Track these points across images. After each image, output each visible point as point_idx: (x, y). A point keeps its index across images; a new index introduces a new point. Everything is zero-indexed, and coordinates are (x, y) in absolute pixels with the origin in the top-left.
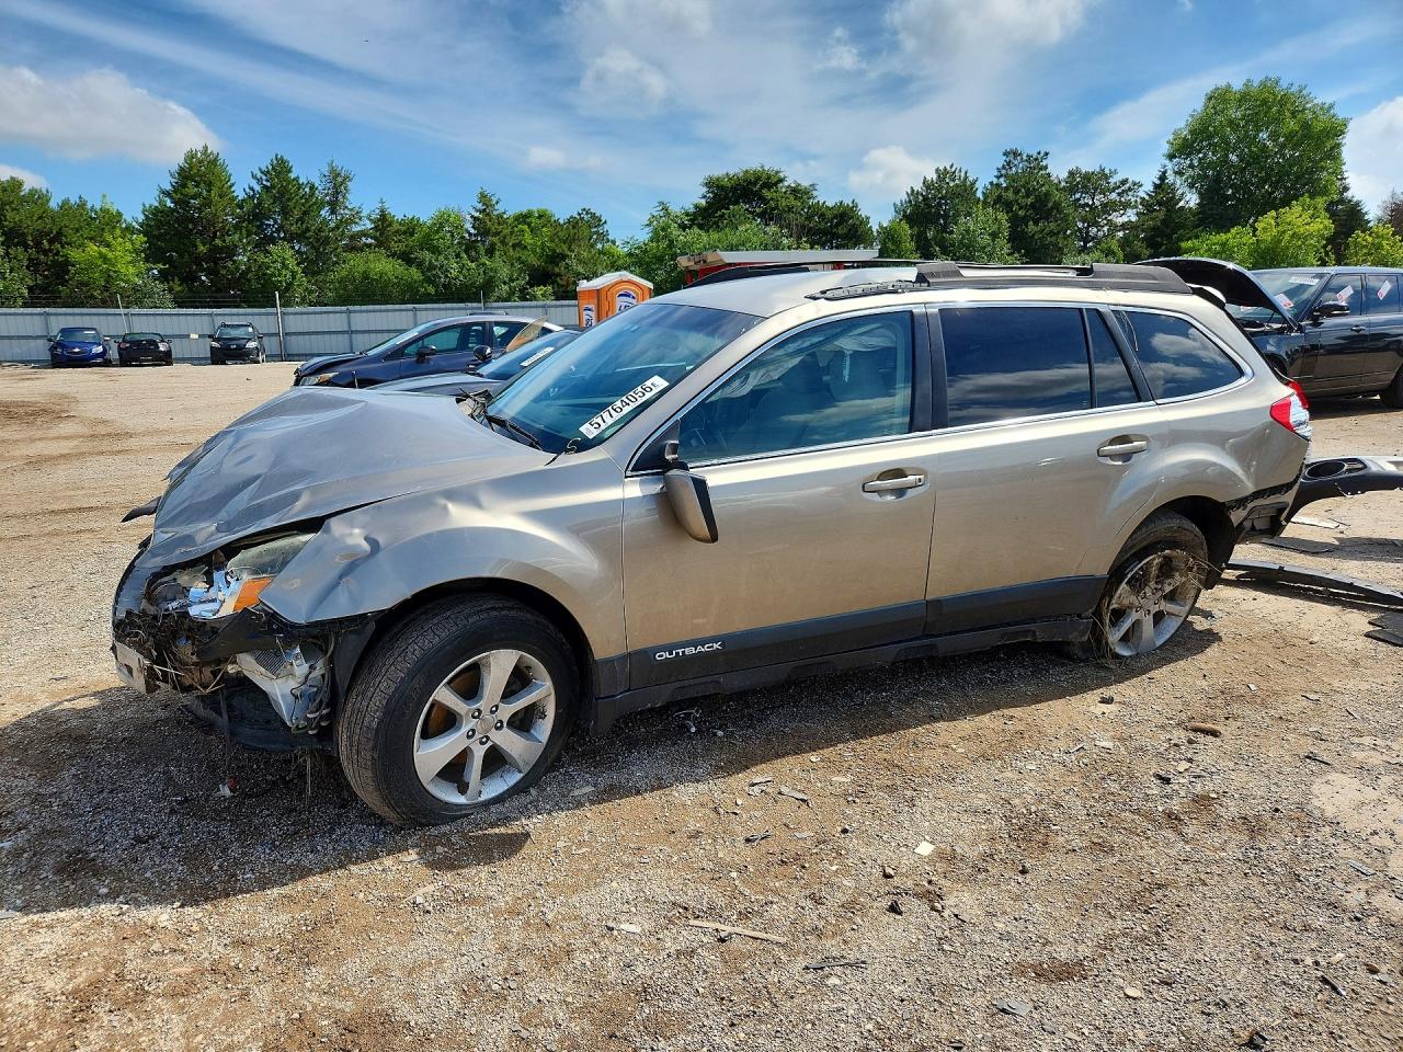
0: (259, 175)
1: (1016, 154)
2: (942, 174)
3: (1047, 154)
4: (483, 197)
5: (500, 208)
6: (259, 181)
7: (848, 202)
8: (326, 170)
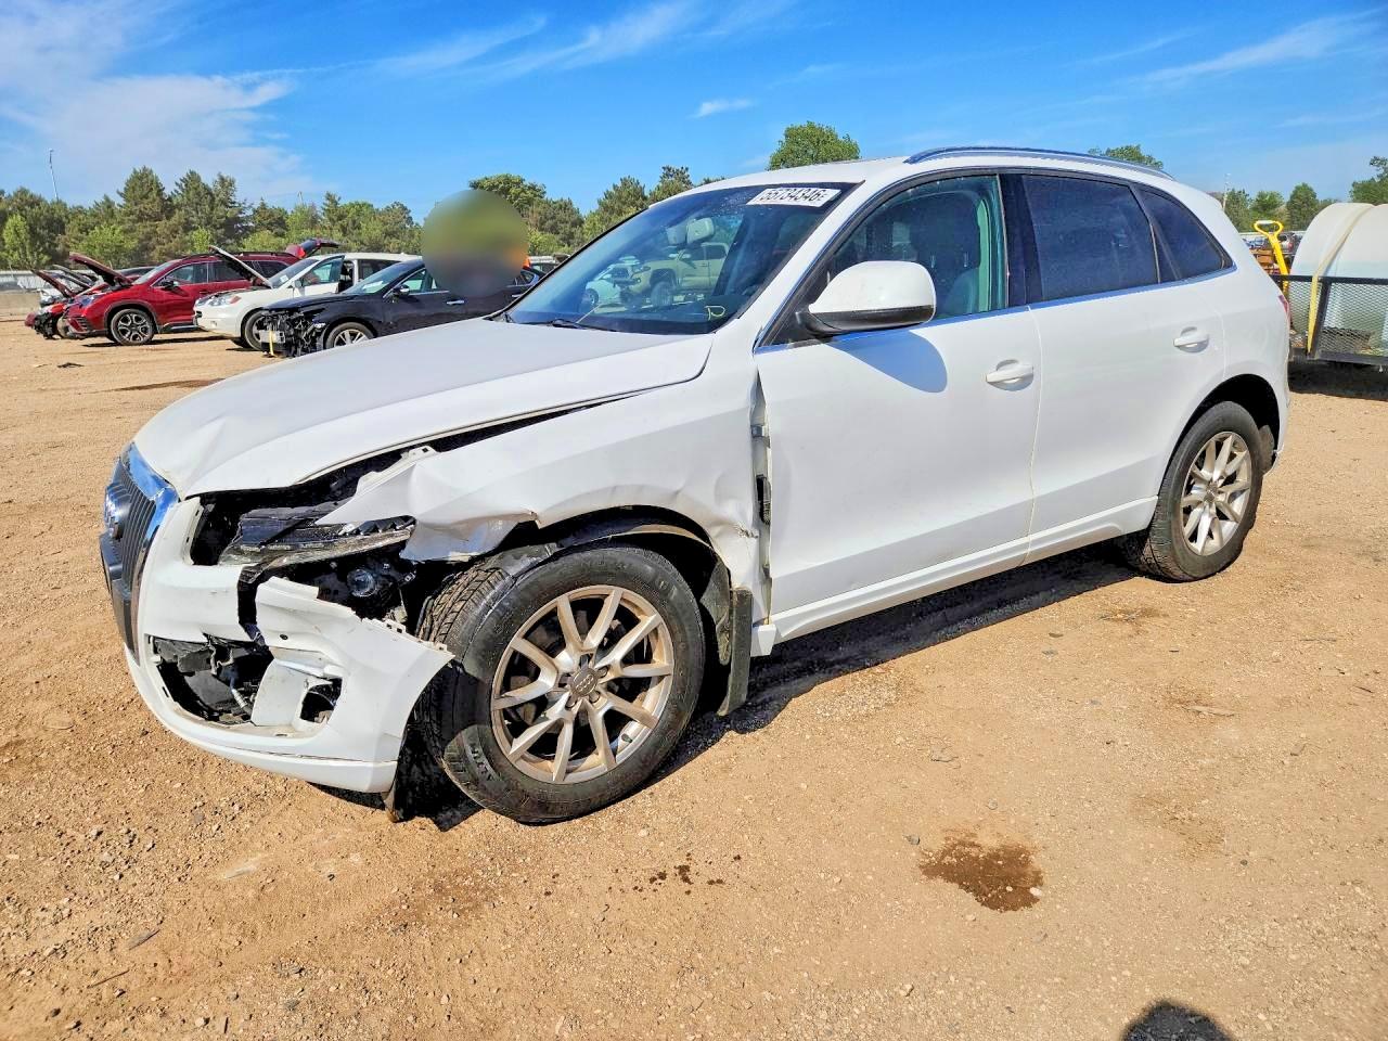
0: (179, 182)
1: (669, 170)
2: (624, 182)
3: (687, 169)
4: (329, 197)
5: (341, 203)
6: (180, 186)
7: (566, 198)
8: (217, 178)
